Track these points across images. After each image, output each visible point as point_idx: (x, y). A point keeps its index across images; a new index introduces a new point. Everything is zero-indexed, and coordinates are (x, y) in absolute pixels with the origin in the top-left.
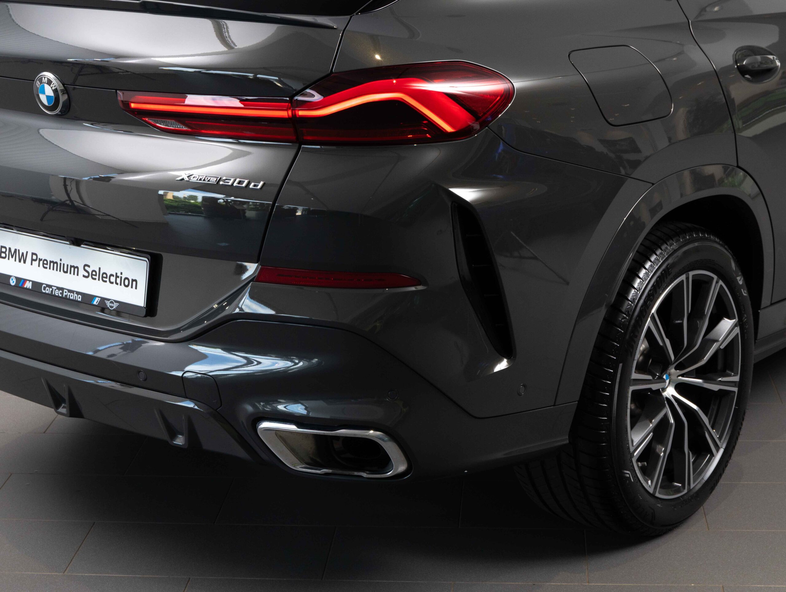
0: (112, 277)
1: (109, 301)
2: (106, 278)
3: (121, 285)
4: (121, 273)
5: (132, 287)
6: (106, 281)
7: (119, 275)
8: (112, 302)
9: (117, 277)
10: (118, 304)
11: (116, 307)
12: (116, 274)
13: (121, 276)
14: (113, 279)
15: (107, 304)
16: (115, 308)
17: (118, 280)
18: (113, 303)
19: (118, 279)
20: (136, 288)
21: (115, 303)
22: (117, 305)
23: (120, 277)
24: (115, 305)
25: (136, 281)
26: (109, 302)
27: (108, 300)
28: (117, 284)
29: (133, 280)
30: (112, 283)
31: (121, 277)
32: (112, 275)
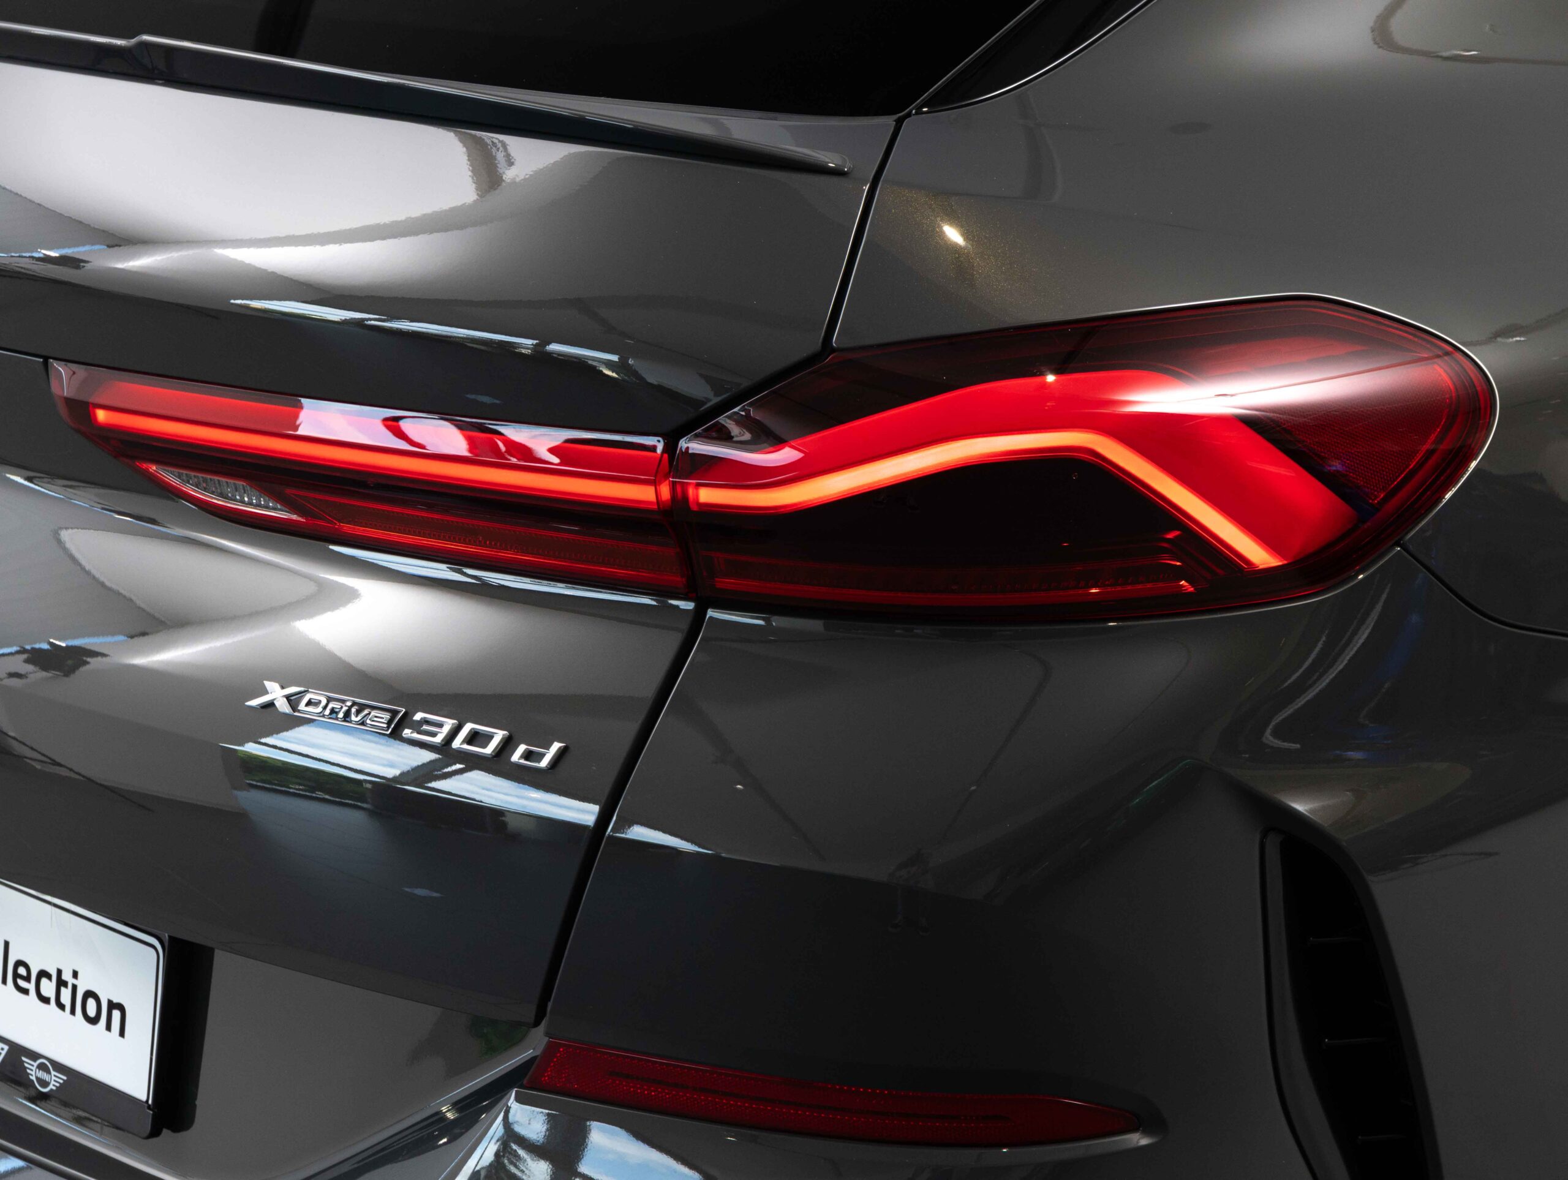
0: (44, 981)
1: (35, 1061)
2: (27, 979)
3: (73, 1012)
4: (75, 974)
5: (109, 1028)
6: (26, 992)
7: (67, 976)
8: (42, 1067)
9: (61, 983)
10: (65, 1078)
11: (58, 1085)
12: (59, 972)
13: (75, 981)
14: (48, 988)
15: (28, 1071)
16: (54, 1088)
17: (66, 996)
18: (49, 1072)
19: (63, 989)
20: (122, 1034)
21: (53, 1073)
22: (61, 1081)
23: (70, 986)
24: (55, 1080)
25: (121, 1007)
26: (35, 1064)
27: (34, 1056)
28: (61, 1007)
29: (112, 1006)
30: (45, 1000)
31: (75, 987)
32: (43, 974)
